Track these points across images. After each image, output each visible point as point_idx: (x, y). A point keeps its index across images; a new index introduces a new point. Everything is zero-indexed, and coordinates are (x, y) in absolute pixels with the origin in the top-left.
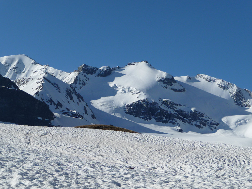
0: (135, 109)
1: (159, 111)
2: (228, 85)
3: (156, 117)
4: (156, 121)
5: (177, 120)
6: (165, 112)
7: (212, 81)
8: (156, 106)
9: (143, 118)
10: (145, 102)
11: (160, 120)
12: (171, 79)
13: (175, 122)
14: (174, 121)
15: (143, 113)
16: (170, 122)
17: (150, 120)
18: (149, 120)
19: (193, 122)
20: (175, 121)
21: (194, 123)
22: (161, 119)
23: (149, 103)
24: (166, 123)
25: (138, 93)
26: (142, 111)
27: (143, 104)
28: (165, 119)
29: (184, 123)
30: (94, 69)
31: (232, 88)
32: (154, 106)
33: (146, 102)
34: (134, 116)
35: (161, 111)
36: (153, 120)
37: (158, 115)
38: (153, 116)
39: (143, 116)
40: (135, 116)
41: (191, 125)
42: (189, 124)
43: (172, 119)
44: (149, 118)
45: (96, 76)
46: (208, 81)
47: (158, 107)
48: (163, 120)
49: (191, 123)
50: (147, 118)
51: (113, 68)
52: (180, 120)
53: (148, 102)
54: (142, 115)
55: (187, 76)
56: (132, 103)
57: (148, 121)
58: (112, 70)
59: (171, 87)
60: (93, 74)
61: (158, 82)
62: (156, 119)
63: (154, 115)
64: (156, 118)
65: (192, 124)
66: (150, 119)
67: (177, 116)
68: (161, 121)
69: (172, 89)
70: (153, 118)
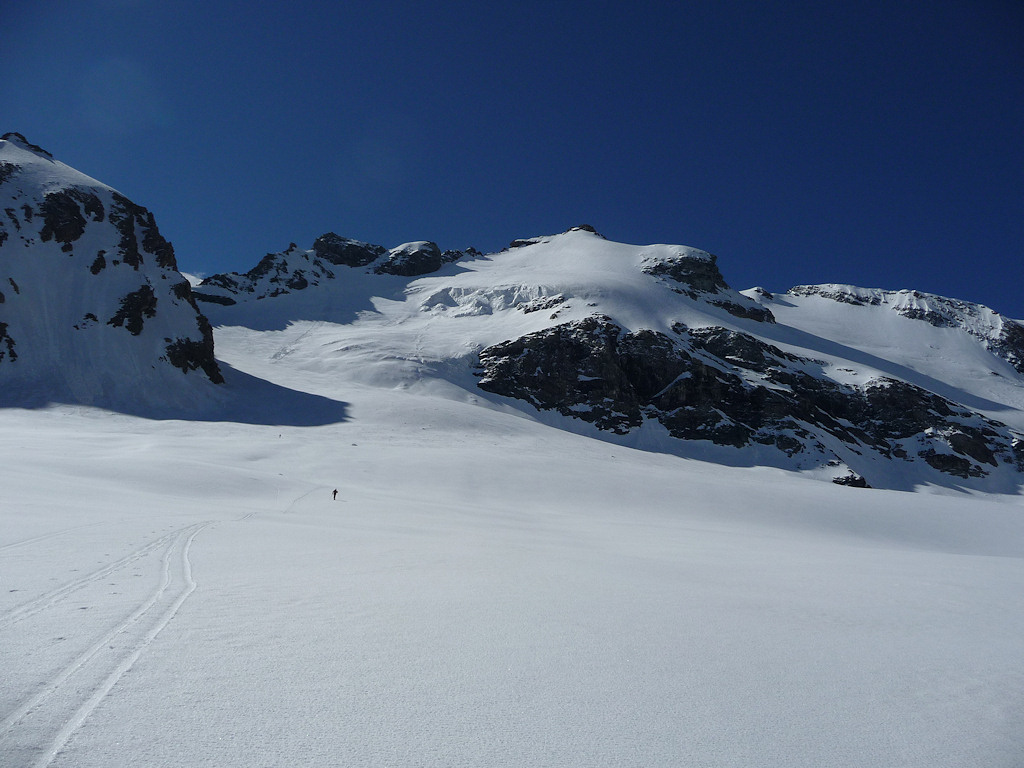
0: (539, 369)
1: (688, 375)
2: (948, 308)
3: (668, 413)
4: (674, 434)
5: (804, 424)
6: (721, 380)
7: (867, 301)
8: (663, 353)
9: (585, 416)
10: (597, 331)
11: (699, 428)
12: (707, 265)
13: (798, 438)
14: (790, 433)
15: (586, 387)
16: (767, 440)
17: (634, 430)
18: (628, 426)
19: (898, 441)
20: (797, 433)
21: (909, 444)
22: (703, 420)
23: (620, 338)
24: (739, 443)
25: (556, 302)
26: (582, 378)
27: (585, 338)
28: (726, 421)
29: (850, 445)
30: (370, 249)
31: (975, 319)
32: (650, 349)
33: (605, 332)
34: (532, 402)
35: (697, 375)
36: (652, 427)
37: (683, 398)
38: (651, 406)
39: (591, 404)
40: (537, 401)
41: (892, 456)
42: (882, 451)
43: (774, 423)
44: (623, 419)
45: (372, 271)
46: (847, 300)
47: (679, 357)
48: (718, 425)
49: (889, 446)
50: (614, 414)
51: (448, 253)
52: (819, 426)
53: (617, 333)
54: (583, 400)
55: (756, 289)
56: (523, 338)
57: (619, 432)
58: (447, 260)
59: (712, 296)
60: (359, 265)
61: (651, 274)
62: (669, 424)
63: (657, 402)
64: (671, 414)
65: (901, 453)
66: (635, 420)
67: (799, 405)
68: (704, 430)
69: (719, 304)
70: (651, 416)
